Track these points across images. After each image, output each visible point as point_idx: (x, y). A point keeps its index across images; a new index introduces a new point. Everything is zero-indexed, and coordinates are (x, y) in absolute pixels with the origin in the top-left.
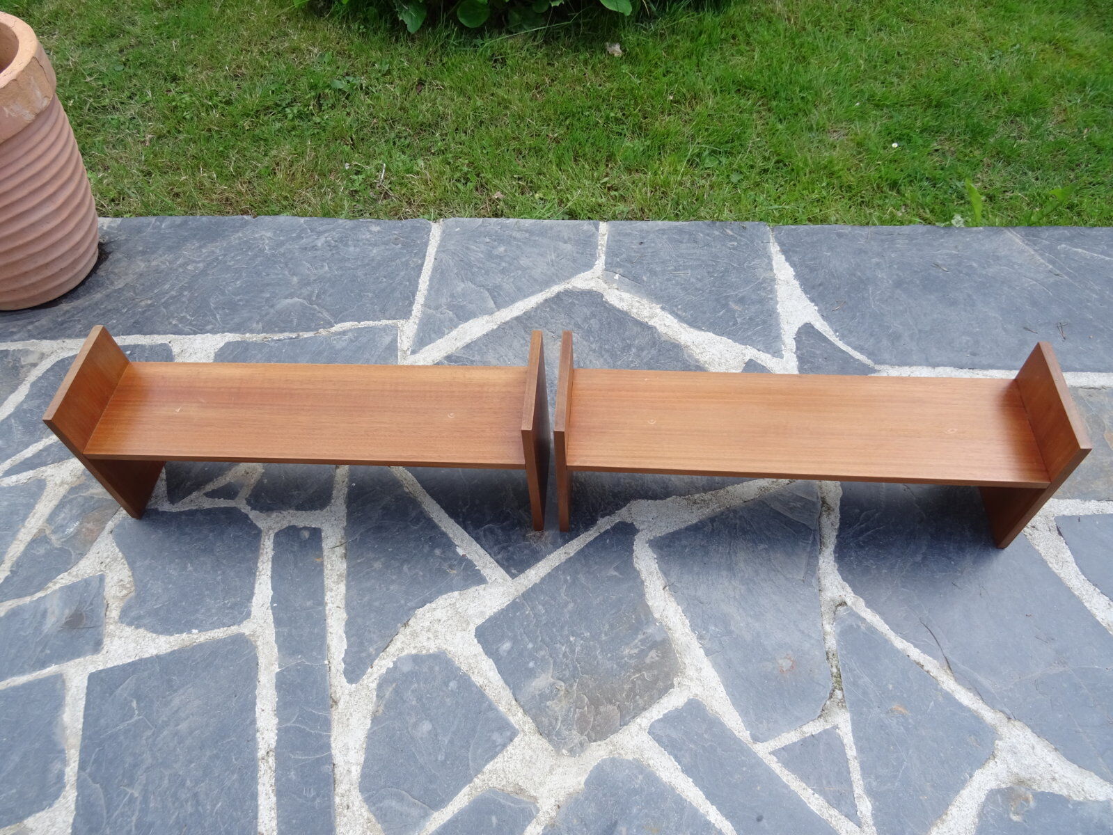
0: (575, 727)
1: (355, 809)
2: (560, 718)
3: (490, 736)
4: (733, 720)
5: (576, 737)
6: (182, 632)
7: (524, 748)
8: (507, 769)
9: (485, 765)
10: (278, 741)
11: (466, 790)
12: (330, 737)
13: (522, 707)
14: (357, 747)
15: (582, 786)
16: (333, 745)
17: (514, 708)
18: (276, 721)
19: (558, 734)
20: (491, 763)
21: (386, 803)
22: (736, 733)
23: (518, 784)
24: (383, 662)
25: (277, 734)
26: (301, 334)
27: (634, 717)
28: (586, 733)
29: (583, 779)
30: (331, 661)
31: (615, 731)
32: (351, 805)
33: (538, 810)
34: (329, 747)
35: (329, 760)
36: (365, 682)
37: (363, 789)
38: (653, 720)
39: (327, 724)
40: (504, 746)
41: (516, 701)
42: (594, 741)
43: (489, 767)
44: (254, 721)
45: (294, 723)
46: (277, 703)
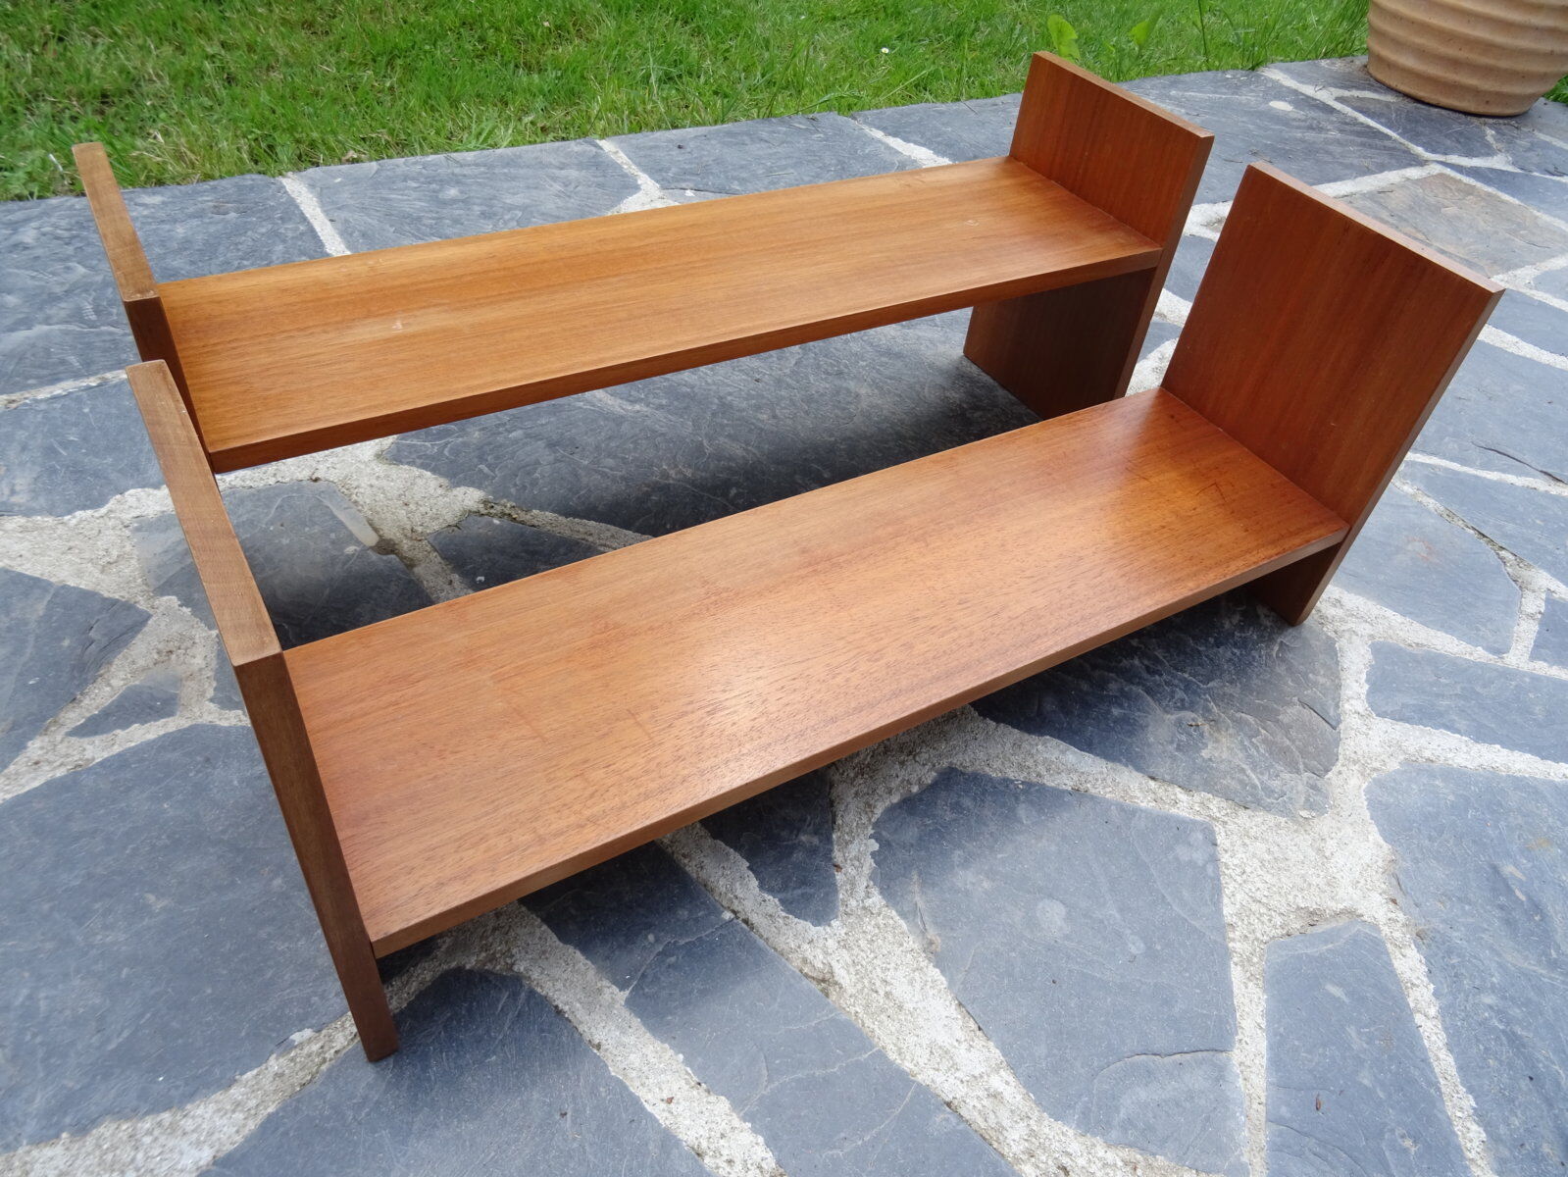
0: (1279, 768)
1: (1082, 1162)
2: (1244, 766)
3: (1177, 859)
4: (1447, 644)
5: (1297, 783)
6: (260, 1059)
7: (1245, 845)
8: (1258, 895)
9: (1219, 911)
10: (772, 1142)
11: (1236, 974)
12: (881, 1055)
13: (1172, 782)
14: (960, 1034)
15: (1386, 847)
16: (907, 1066)
17: (1161, 792)
18: (723, 1105)
19: (1270, 792)
20: (1226, 900)
21: (1127, 1105)
22: (1467, 657)
23: (1299, 908)
24: (854, 849)
25: (755, 1131)
26: (108, 375)
27: (1337, 706)
28: (1301, 767)
29: (1375, 835)
30: (736, 906)
31: (1337, 741)
32: (1065, 1161)
33: (1375, 927)
34: (904, 1079)
35: (927, 1100)
36: (853, 903)
37: (1058, 1110)
38: (1363, 697)
39: (852, 1037)
40: (1214, 859)
41: (1153, 778)
42: (1327, 771)
43: (1228, 910)
44: (668, 1140)
45: (770, 1080)
46: (688, 1062)
